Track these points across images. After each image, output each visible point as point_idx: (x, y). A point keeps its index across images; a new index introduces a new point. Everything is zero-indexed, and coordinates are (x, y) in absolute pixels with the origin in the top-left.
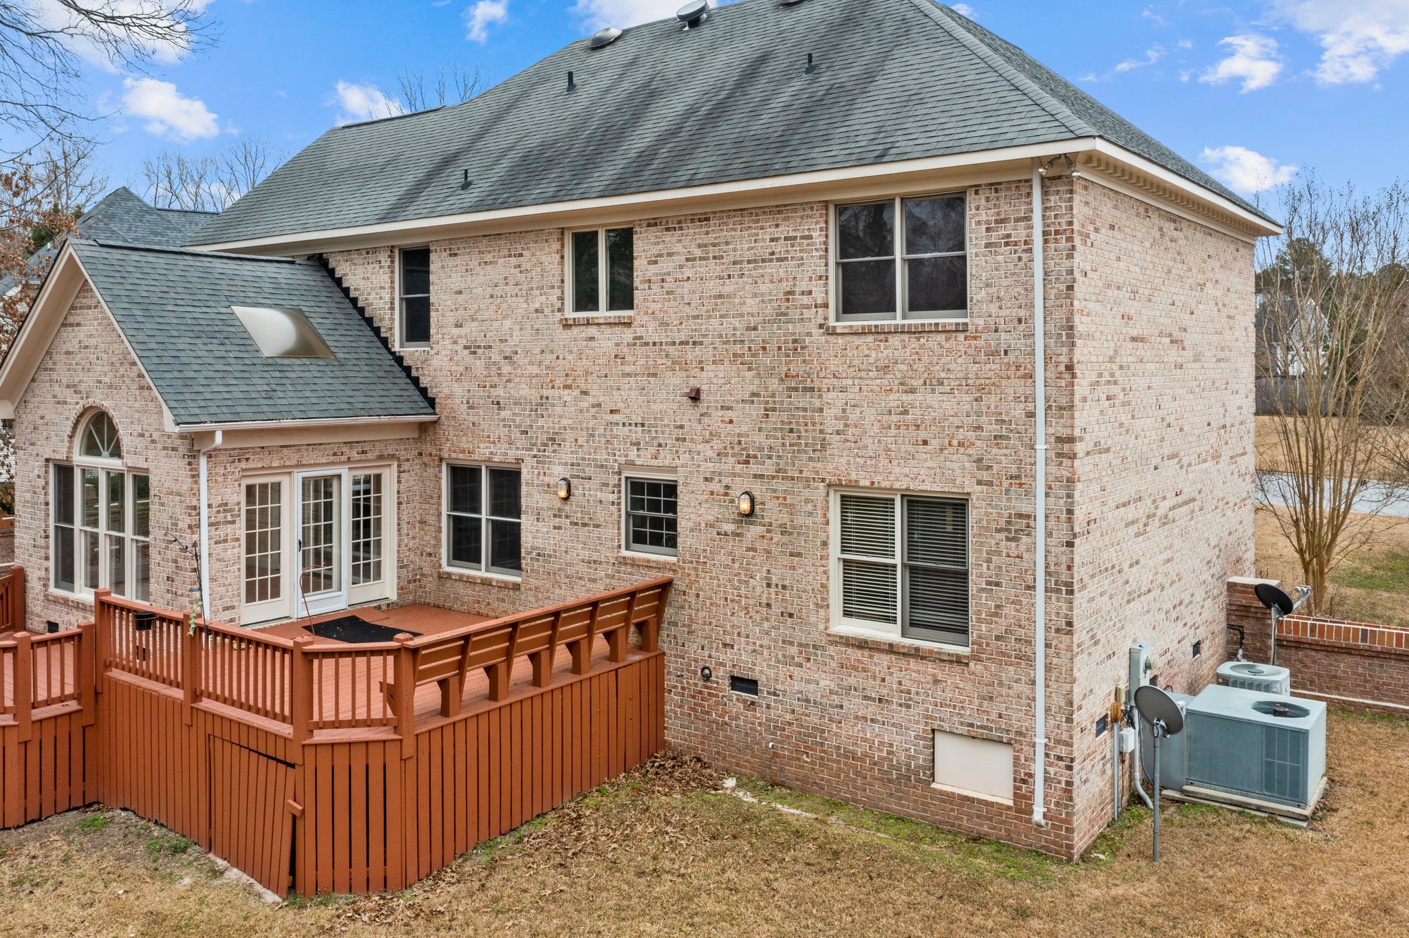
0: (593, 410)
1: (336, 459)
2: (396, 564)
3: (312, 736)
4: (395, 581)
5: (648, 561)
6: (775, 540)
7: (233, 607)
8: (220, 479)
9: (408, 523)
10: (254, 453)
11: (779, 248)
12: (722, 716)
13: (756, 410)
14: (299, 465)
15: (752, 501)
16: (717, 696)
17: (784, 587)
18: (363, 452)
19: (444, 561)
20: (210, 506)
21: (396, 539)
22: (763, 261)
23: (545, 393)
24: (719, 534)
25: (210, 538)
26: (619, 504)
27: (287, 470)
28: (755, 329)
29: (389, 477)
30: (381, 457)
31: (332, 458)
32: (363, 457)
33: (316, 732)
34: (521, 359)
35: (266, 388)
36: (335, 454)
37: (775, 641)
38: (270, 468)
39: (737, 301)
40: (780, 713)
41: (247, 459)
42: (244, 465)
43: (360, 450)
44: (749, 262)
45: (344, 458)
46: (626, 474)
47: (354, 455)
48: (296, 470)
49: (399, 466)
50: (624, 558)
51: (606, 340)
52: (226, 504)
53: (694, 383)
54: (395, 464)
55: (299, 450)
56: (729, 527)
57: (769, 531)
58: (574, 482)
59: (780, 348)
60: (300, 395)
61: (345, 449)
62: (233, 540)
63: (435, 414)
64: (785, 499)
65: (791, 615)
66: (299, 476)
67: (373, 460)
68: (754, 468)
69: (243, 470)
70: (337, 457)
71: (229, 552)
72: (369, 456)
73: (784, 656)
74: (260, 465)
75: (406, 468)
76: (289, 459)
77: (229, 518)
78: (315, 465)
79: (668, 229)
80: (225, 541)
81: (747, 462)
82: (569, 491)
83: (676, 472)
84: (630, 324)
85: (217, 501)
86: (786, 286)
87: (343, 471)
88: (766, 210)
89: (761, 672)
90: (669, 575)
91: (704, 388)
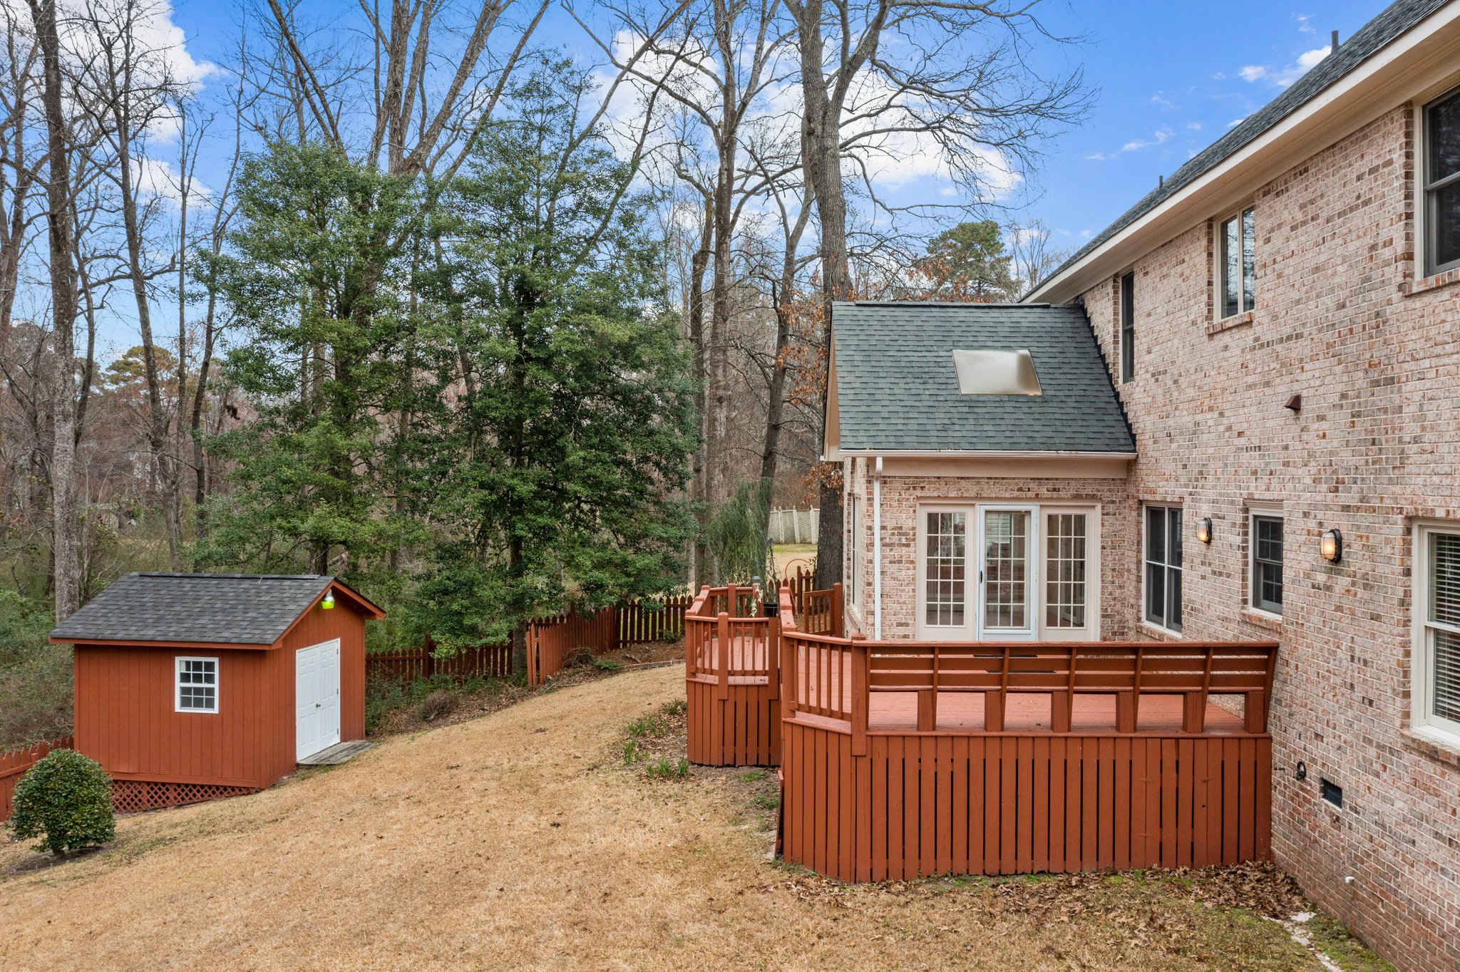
0: (1227, 434)
1: (1022, 494)
2: (1099, 613)
3: (794, 716)
4: (1099, 629)
5: (1260, 620)
6: (1359, 595)
7: (907, 625)
8: (895, 504)
9: (1114, 570)
10: (930, 483)
11: (1363, 187)
12: (1313, 830)
13: (1343, 417)
14: (979, 498)
15: (1339, 542)
16: (1309, 802)
17: (1365, 663)
18: (1054, 490)
19: (1143, 615)
20: (883, 528)
21: (1100, 585)
22: (1352, 210)
23: (1199, 417)
24: (1313, 587)
25: (883, 557)
26: (1244, 548)
27: (970, 501)
28: (1344, 306)
29: (1094, 520)
30: (1077, 497)
31: (1016, 494)
32: (1055, 495)
33: (797, 713)
34: (1184, 382)
35: (946, 421)
36: (1020, 490)
37: (1357, 737)
38: (946, 498)
39: (1330, 272)
40: (1360, 838)
41: (922, 488)
42: (919, 493)
43: (1051, 487)
44: (1340, 215)
45: (1030, 494)
46: (1254, 511)
47: (1043, 491)
48: (977, 503)
49: (1103, 508)
50: (1250, 617)
51: (1236, 348)
52: (901, 528)
53: (1296, 389)
54: (1099, 506)
55: (978, 483)
56: (1321, 578)
57: (1354, 584)
58: (1214, 521)
59: (1364, 327)
60: (979, 428)
61: (1032, 485)
62: (907, 562)
63: (1134, 451)
64: (1368, 538)
65: (1371, 703)
66: (981, 508)
67: (1068, 499)
68: (1344, 498)
69: (918, 498)
70: (1022, 493)
71: (904, 573)
72: (1062, 494)
73: (1364, 758)
74: (936, 494)
75: (1111, 511)
76: (967, 490)
77: (904, 541)
78: (997, 499)
79: (1278, 195)
80: (900, 562)
81: (1336, 490)
82: (1209, 533)
83: (1281, 507)
84: (1251, 322)
85: (891, 524)
86: (1369, 241)
87: (1034, 508)
88: (1353, 138)
89: (1344, 779)
90: (1276, 639)
91: (1304, 394)
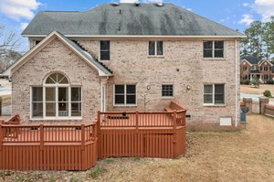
0: (155, 73)
5: (168, 98)
13: (190, 72)
17: (195, 100)
19: (114, 104)
22: (191, 48)
24: (183, 92)
37: (194, 108)
40: (194, 120)
46: (162, 84)
51: (158, 61)
53: (178, 68)
57: (192, 91)
58: (151, 86)
59: (194, 62)
64: (195, 86)
68: (189, 81)
83: (173, 83)
84: (163, 58)
86: (196, 53)
89: (191, 114)
90: (172, 100)
